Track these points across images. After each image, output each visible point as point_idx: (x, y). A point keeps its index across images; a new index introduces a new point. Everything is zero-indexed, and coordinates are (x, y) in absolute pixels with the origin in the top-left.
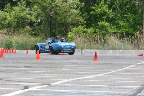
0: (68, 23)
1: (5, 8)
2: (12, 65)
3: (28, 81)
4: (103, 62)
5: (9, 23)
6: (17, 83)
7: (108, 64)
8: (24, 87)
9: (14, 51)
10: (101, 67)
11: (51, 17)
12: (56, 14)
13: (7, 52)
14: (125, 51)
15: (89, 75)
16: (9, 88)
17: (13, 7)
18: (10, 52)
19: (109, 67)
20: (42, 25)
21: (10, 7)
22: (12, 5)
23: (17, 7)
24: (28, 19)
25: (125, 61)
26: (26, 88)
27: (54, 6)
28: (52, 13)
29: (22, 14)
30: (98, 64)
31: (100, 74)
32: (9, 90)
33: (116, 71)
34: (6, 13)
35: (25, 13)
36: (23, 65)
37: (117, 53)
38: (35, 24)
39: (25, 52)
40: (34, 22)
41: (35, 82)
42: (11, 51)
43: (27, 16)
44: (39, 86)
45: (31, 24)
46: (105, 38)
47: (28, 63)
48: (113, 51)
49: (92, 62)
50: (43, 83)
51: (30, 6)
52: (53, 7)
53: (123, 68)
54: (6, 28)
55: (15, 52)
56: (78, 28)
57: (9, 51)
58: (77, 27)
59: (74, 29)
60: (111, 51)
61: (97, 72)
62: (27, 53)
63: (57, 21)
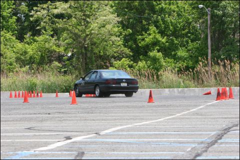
0: (108, 56)
1: (25, 38)
2: (42, 111)
3: (68, 130)
4: (161, 104)
5: (31, 58)
6: (54, 133)
7: (168, 106)
8: (65, 137)
9: (39, 94)
10: (160, 110)
11: (85, 48)
12: (92, 44)
13: (31, 96)
14: (186, 89)
15: (147, 120)
16: (45, 139)
17: (36, 37)
18: (34, 96)
19: (171, 110)
20: (74, 59)
21: (32, 37)
22: (33, 35)
23: (41, 36)
24: (56, 51)
25: (190, 101)
26: (68, 138)
27: (88, 33)
28: (87, 42)
29: (47, 45)
30: (155, 106)
31: (160, 118)
32: (47, 141)
33: (180, 114)
34: (27, 45)
35: (52, 44)
36: (56, 111)
37: (174, 92)
38: (65, 58)
39: (54, 95)
40: (63, 56)
41: (78, 131)
42: (36, 94)
43: (54, 47)
44: (84, 135)
45: (60, 58)
46: (159, 73)
47: (62, 109)
48: (169, 91)
49: (146, 104)
50: (89, 132)
51: (57, 34)
52: (87, 35)
53: (189, 110)
54: (28, 64)
55: (41, 96)
56: (122, 61)
57: (33, 94)
58: (120, 61)
59: (117, 63)
60: (167, 90)
61: (155, 116)
62: (57, 96)
63: (94, 53)
